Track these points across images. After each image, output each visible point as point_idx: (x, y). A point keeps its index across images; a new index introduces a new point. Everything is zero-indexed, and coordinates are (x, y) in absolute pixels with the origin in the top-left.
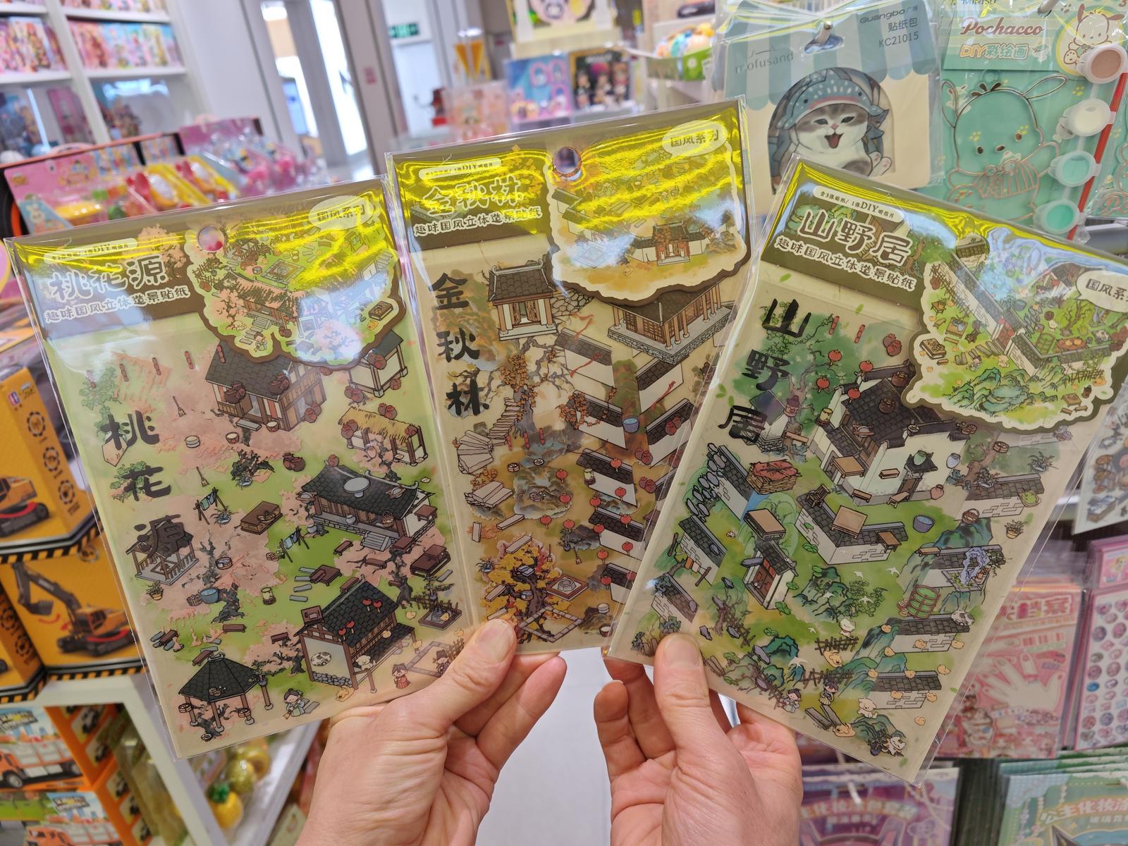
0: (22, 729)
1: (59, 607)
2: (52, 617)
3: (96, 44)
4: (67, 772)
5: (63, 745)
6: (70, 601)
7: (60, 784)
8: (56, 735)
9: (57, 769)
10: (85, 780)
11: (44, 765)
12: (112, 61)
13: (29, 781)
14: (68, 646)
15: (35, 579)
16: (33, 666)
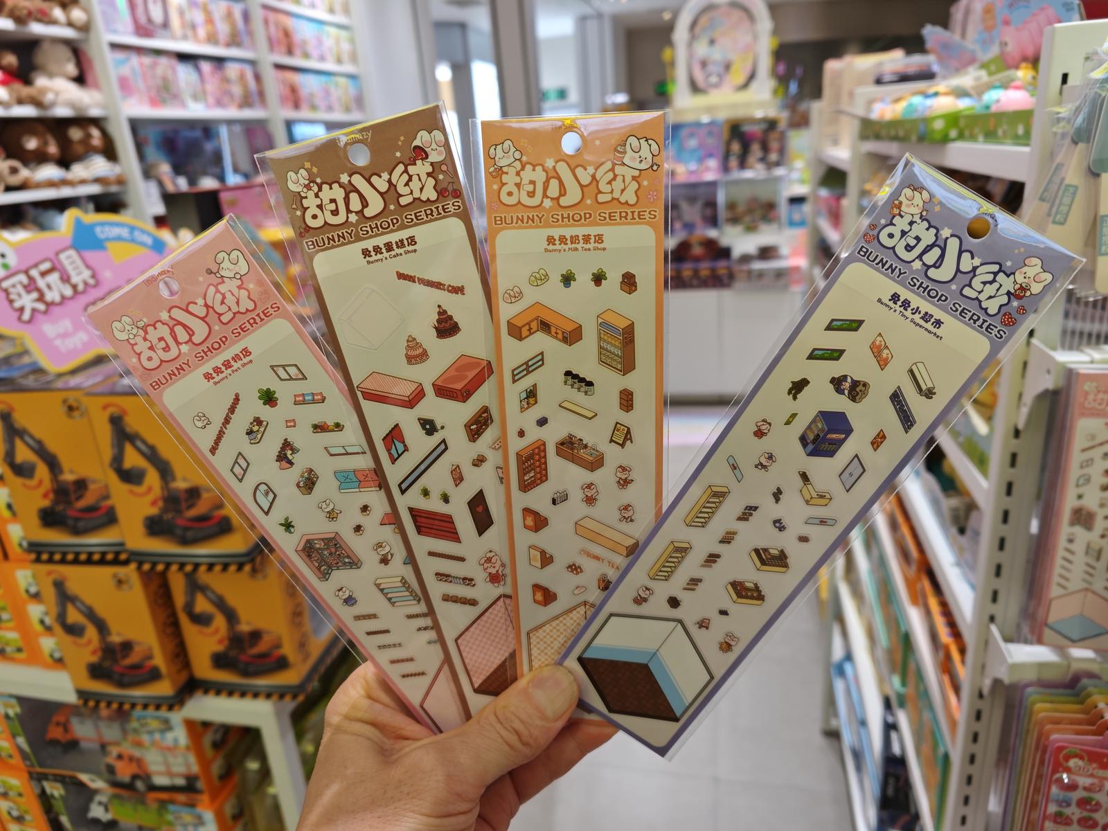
0: (157, 736)
1: (220, 622)
2: (210, 630)
3: (294, 90)
4: (190, 787)
5: (192, 759)
6: (231, 616)
7: (182, 797)
8: (188, 748)
9: (180, 782)
10: (205, 798)
11: (170, 774)
12: (304, 106)
13: (153, 788)
14: (220, 661)
15: (204, 589)
16: (183, 677)
